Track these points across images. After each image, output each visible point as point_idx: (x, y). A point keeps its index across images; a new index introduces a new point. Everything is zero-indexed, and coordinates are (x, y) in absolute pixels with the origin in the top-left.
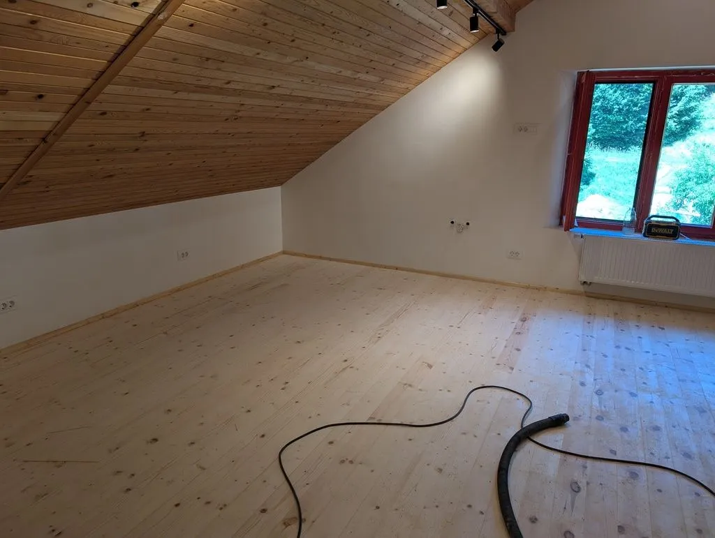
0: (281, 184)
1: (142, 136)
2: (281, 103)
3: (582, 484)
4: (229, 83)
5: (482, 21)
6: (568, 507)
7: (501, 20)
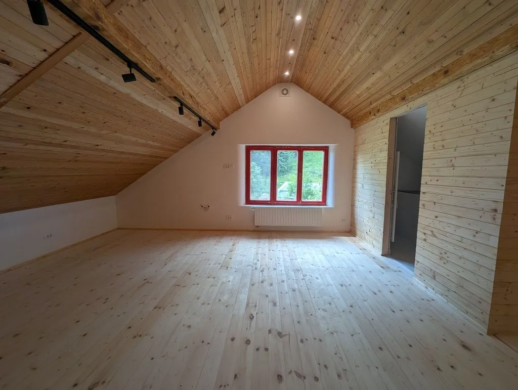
0: (115, 195)
1: (3, 169)
2: (106, 153)
3: (254, 315)
4: (66, 141)
5: (203, 123)
6: (249, 328)
7: (213, 124)
